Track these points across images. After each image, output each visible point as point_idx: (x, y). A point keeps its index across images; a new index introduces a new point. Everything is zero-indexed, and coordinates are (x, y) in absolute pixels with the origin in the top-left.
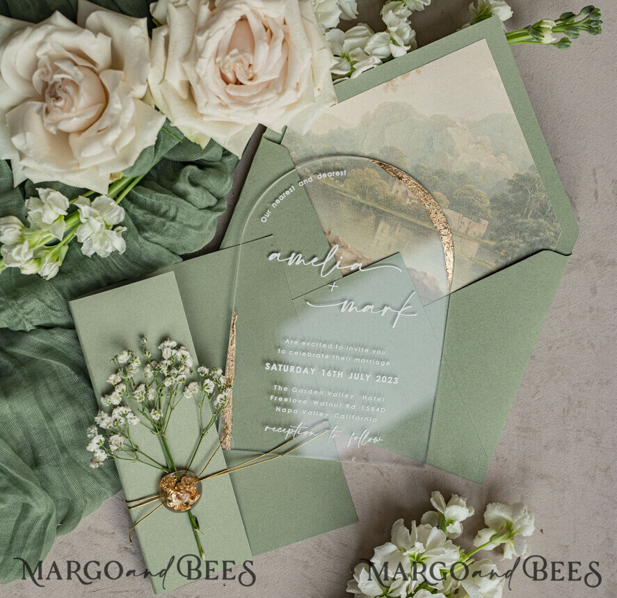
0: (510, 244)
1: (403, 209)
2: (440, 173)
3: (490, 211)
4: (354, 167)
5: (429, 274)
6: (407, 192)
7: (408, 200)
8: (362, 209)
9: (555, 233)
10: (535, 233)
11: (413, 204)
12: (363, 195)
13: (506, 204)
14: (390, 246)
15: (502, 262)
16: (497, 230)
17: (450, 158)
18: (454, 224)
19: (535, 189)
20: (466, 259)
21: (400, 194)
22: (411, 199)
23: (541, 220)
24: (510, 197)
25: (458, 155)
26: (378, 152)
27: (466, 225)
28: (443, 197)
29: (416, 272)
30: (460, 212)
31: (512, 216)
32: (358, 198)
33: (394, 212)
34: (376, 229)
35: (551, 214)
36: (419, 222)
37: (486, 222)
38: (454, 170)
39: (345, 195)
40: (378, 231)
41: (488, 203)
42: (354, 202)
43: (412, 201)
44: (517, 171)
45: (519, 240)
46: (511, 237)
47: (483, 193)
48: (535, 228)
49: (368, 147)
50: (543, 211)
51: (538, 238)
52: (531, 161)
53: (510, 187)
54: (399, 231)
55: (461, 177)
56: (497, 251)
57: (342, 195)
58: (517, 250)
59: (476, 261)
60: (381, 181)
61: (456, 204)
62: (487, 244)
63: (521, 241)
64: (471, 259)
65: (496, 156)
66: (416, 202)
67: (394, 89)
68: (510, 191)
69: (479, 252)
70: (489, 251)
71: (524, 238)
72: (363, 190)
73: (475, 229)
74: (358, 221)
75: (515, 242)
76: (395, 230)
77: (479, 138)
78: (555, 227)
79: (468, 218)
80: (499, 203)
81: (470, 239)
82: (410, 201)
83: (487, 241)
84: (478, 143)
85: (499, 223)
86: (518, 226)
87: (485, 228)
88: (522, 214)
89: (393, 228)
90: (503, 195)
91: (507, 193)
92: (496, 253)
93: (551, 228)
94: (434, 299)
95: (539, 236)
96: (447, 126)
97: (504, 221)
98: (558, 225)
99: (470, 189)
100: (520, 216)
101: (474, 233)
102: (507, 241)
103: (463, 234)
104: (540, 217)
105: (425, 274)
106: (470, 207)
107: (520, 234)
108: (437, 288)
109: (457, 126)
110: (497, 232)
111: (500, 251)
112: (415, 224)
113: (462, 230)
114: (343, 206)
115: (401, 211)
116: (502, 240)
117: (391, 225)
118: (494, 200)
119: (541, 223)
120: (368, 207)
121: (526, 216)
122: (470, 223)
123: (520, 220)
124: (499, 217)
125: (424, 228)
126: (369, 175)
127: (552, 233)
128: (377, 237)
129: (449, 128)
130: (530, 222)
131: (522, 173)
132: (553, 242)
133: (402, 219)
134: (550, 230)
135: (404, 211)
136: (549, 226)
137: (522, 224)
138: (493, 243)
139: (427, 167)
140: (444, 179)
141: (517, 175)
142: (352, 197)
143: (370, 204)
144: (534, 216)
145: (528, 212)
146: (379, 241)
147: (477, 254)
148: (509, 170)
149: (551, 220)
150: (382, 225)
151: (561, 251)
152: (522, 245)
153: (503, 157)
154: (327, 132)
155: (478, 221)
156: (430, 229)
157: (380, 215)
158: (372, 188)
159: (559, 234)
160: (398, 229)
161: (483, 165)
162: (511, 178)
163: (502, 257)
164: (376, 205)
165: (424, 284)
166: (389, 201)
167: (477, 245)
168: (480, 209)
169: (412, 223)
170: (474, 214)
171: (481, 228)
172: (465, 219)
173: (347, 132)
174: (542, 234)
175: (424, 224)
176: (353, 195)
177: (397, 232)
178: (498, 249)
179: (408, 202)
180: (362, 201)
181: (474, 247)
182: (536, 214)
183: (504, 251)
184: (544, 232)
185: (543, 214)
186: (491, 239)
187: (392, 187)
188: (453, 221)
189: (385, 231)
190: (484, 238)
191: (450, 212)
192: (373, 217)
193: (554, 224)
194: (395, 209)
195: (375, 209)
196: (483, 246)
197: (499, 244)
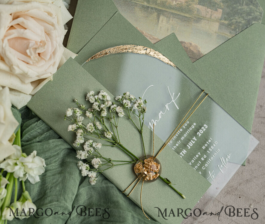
0: (236, 22)
1: (172, 7)
3: (222, 4)
5: (193, 44)
8: (148, 10)
9: (260, 13)
10: (249, 14)
11: (178, 4)
12: (148, 1)
14: (168, 30)
16: (228, 14)
18: (203, 14)
23: (251, 6)
27: (210, 13)
29: (185, 43)
30: (205, 6)
31: (234, 5)
32: (145, 4)
33: (167, 10)
34: (158, 22)
35: (256, 2)
37: (221, 10)
39: (138, 2)
40: (160, 21)
43: (177, 2)
45: (240, 19)
46: (236, 18)
48: (248, 11)
51: (251, 17)
56: (230, 26)
57: (136, 3)
58: (241, 25)
59: (219, 33)
61: (202, 2)
62: (223, 23)
63: (242, 19)
64: (216, 32)
66: (179, 2)
69: (220, 28)
70: (225, 27)
71: (243, 17)
73: (215, 15)
74: (147, 17)
75: (238, 20)
76: (169, 20)
78: (259, 9)
79: (211, 9)
82: (176, 2)
83: (223, 21)
85: (228, 10)
86: (239, 11)
87: (221, 14)
88: (240, 4)
89: (168, 19)
92: (229, 28)
93: (257, 10)
94: (198, 58)
95: (251, 16)
97: (231, 8)
98: (261, 8)
100: (239, 5)
101: (215, 17)
102: (234, 20)
103: (209, 18)
104: (249, 5)
105: (191, 44)
106: (210, 2)
107: (241, 16)
108: (199, 51)
110: (228, 16)
111: (232, 26)
112: (181, 15)
113: (208, 16)
114: (137, 9)
115: (171, 8)
116: (231, 20)
117: (167, 17)
119: (251, 9)
120: (152, 8)
121: (243, 5)
122: (212, 12)
123: (240, 7)
124: (228, 7)
125: (186, 17)
127: (258, 13)
128: (160, 25)
130: (245, 8)
132: (260, 18)
133: (172, 13)
134: (257, 12)
135: (173, 9)
136: (255, 9)
137: (240, 9)
138: (226, 22)
142: (142, 3)
143: (152, 6)
144: (247, 4)
145: (243, 2)
146: (161, 28)
147: (219, 29)
150: (161, 17)
152: (243, 22)
155: (216, 10)
156: (190, 18)
157: (160, 13)
159: (262, 13)
163: (233, 30)
164: (156, 7)
165: (191, 50)
166: (163, 4)
168: (216, 3)
169: (178, 15)
170: (213, 6)
171: (218, 14)
172: (209, 10)
174: (253, 14)
175: (186, 15)
176: (142, 2)
177: (171, 21)
178: (230, 25)
179: (174, 3)
180: (148, 5)
182: (248, 3)
183: (233, 26)
185: (251, 3)
186: (225, 20)
188: (202, 12)
189: (164, 21)
190: (221, 19)
191: (199, 7)
192: (156, 14)
193: (259, 8)
194: (168, 8)
195: (156, 9)
196: (222, 24)
197: (230, 22)
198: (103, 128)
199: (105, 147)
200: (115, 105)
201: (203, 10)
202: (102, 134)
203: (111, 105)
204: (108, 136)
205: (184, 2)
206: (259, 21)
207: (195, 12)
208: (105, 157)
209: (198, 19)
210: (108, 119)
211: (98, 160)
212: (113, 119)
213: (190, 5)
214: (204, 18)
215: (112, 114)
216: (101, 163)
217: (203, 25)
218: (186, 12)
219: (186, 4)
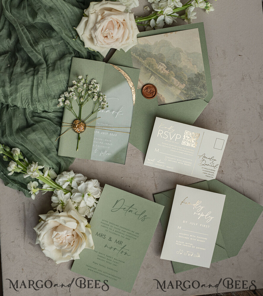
0: (191, 94)
2: (175, 66)
3: (187, 82)
4: (149, 57)
6: (163, 69)
7: (162, 71)
9: (205, 94)
10: (199, 92)
11: (164, 73)
12: (149, 66)
13: (193, 81)
15: (187, 99)
17: (179, 62)
18: (174, 83)
19: (203, 79)
20: (175, 95)
21: (160, 69)
22: (163, 71)
23: (202, 89)
24: (194, 79)
25: (182, 62)
26: (157, 54)
27: (178, 84)
28: (174, 74)
30: (177, 80)
31: (193, 85)
32: (147, 67)
33: (157, 74)
34: (150, 78)
35: (206, 88)
36: (164, 79)
37: (185, 85)
38: (179, 66)
40: (151, 78)
41: (187, 79)
42: (146, 67)
44: (198, 72)
47: (186, 76)
49: (154, 52)
50: (203, 86)
51: (199, 94)
52: (203, 70)
53: (195, 76)
54: (157, 80)
55: (181, 69)
58: (192, 96)
60: (156, 63)
61: (177, 77)
63: (194, 94)
64: (177, 95)
65: (193, 65)
67: (167, 36)
68: (194, 77)
71: (195, 93)
72: (150, 65)
74: (146, 73)
75: (192, 94)
76: (156, 79)
77: (189, 58)
80: (190, 80)
81: (178, 89)
84: (188, 60)
85: (188, 86)
86: (194, 89)
90: (192, 78)
91: (194, 78)
92: (185, 95)
96: (180, 52)
97: (191, 86)
99: (183, 74)
101: (180, 87)
102: (190, 93)
103: (177, 87)
105: (162, 96)
106: (181, 79)
109: (183, 53)
110: (187, 89)
113: (177, 85)
115: (159, 74)
117: (155, 78)
118: (189, 79)
119: (202, 90)
120: (150, 70)
123: (196, 87)
124: (189, 84)
125: (165, 81)
126: (153, 61)
129: (181, 53)
130: (199, 89)
131: (200, 73)
133: (159, 77)
134: (204, 93)
135: (160, 75)
138: (185, 92)
139: (171, 62)
140: (175, 68)
141: (198, 73)
143: (150, 69)
144: (200, 87)
145: (199, 85)
147: (179, 94)
148: (196, 71)
149: (205, 90)
150: (152, 77)
151: (206, 100)
152: (194, 95)
153: (195, 66)
154: (143, 44)
155: (182, 84)
157: (153, 74)
158: (152, 65)
160: (157, 79)
161: (188, 67)
162: (196, 73)
163: (187, 97)
164: (152, 70)
166: (156, 70)
167: (180, 91)
168: (184, 80)
170: (182, 81)
171: (183, 86)
172: (179, 82)
173: (149, 46)
174: (201, 93)
175: (165, 80)
176: (146, 65)
178: (187, 94)
179: (162, 72)
180: (148, 68)
181: (179, 92)
183: (188, 95)
184: (202, 93)
185: (203, 87)
186: (185, 91)
187: (158, 66)
189: (153, 79)
190: (183, 90)
191: (174, 79)
192: (150, 74)
193: (206, 91)
194: (157, 73)
195: (152, 71)
196: (182, 92)
197: (187, 93)
198: (83, 96)
199: (76, 101)
200: (96, 94)
201: (175, 81)
202: (80, 97)
203: (95, 93)
204: (81, 100)
205: (167, 73)
206: (203, 98)
207: (171, 81)
208: (72, 105)
209: (171, 85)
210: (89, 95)
211: (69, 102)
212: (90, 97)
213: (170, 76)
214: (174, 85)
215: (92, 95)
216: (68, 104)
217: (172, 89)
218: (166, 79)
219: (168, 75)
